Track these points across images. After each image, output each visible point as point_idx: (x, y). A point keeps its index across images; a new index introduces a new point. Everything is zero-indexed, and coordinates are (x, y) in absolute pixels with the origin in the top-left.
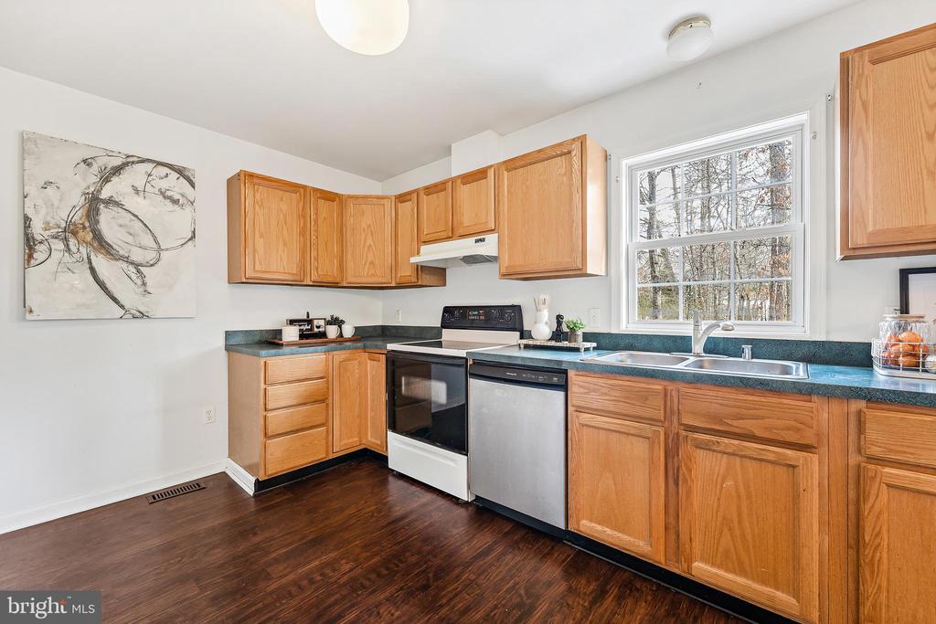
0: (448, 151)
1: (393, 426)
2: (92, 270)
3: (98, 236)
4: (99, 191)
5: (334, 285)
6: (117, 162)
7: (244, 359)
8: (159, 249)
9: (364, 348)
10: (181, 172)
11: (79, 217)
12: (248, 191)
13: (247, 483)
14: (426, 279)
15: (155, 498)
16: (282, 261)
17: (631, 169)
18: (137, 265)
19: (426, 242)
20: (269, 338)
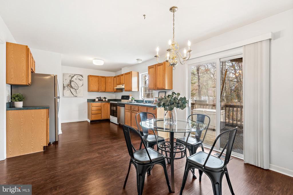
0: (121, 69)
1: (111, 115)
2: (70, 90)
3: (71, 86)
4: (71, 79)
5: (104, 92)
6: (73, 75)
7: (89, 103)
8: (78, 87)
9: (108, 102)
10: (81, 76)
11: (69, 83)
12: (90, 78)
13: (89, 121)
14: (118, 91)
15: (77, 122)
16: (96, 88)
17: (142, 75)
18: (76, 89)
19: (118, 85)
20: (93, 100)
